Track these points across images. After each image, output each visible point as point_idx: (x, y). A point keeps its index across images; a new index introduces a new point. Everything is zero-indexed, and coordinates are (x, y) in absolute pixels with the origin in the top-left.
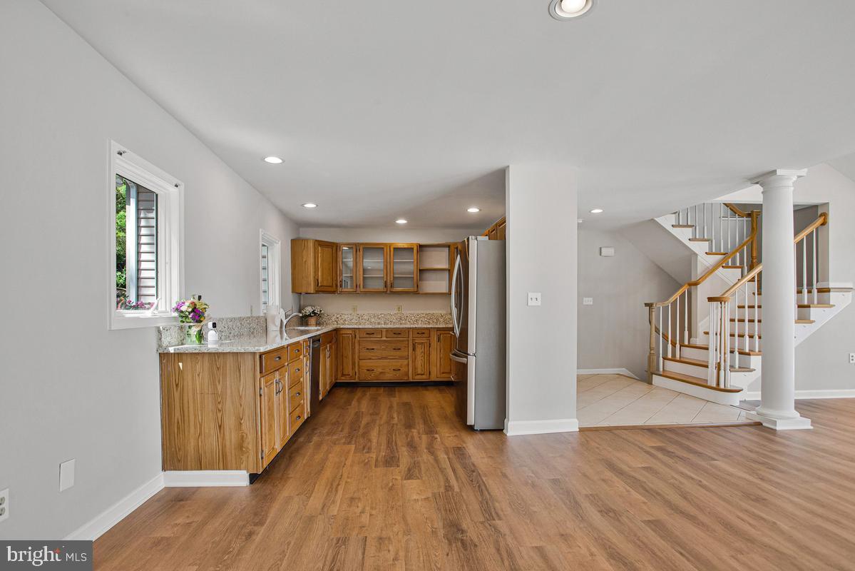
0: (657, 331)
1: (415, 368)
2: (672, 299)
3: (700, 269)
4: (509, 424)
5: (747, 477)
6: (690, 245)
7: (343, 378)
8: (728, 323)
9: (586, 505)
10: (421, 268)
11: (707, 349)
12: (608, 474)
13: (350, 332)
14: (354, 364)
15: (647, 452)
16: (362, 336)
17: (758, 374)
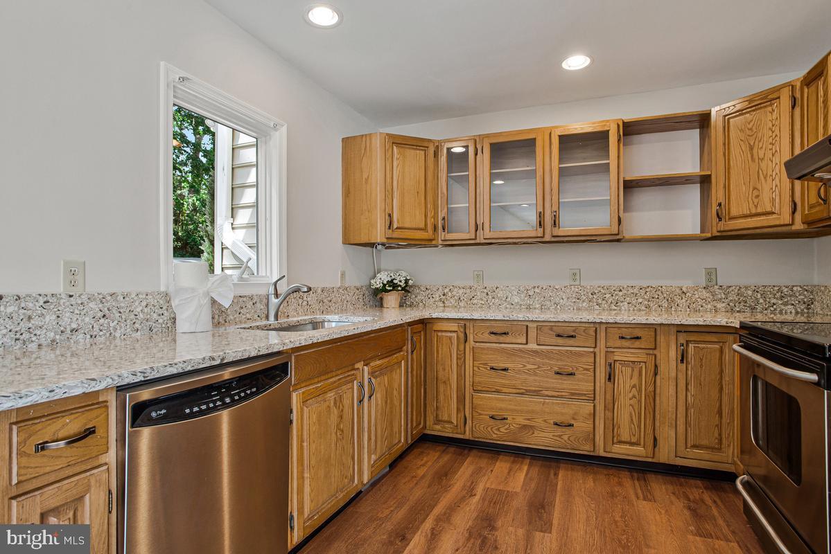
1: (612, 426)
7: (438, 427)
10: (630, 177)
13: (454, 327)
14: (461, 400)
16: (480, 337)
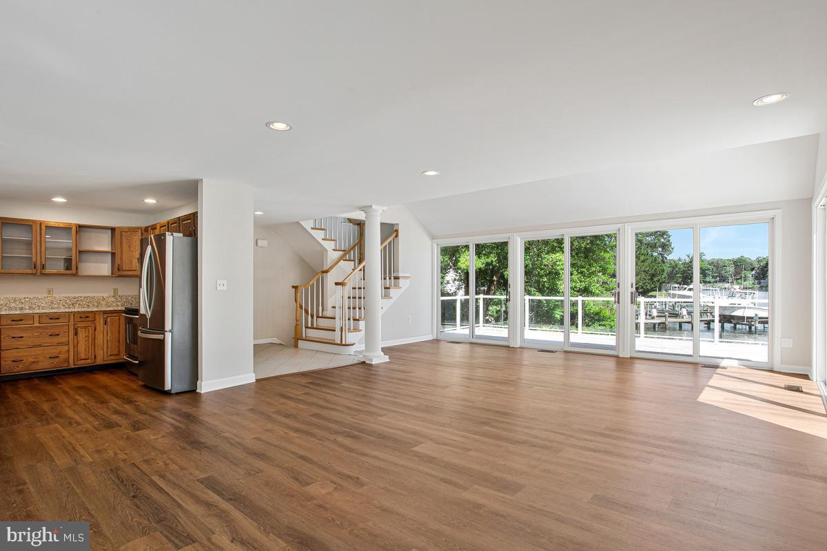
0: (301, 307)
2: (311, 283)
3: (329, 263)
4: (203, 384)
5: (358, 387)
6: (324, 243)
8: (347, 300)
9: (274, 416)
10: (81, 250)
11: (335, 318)
12: (283, 400)
15: (305, 386)
16: (4, 323)
17: (363, 333)
